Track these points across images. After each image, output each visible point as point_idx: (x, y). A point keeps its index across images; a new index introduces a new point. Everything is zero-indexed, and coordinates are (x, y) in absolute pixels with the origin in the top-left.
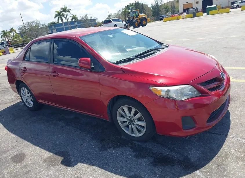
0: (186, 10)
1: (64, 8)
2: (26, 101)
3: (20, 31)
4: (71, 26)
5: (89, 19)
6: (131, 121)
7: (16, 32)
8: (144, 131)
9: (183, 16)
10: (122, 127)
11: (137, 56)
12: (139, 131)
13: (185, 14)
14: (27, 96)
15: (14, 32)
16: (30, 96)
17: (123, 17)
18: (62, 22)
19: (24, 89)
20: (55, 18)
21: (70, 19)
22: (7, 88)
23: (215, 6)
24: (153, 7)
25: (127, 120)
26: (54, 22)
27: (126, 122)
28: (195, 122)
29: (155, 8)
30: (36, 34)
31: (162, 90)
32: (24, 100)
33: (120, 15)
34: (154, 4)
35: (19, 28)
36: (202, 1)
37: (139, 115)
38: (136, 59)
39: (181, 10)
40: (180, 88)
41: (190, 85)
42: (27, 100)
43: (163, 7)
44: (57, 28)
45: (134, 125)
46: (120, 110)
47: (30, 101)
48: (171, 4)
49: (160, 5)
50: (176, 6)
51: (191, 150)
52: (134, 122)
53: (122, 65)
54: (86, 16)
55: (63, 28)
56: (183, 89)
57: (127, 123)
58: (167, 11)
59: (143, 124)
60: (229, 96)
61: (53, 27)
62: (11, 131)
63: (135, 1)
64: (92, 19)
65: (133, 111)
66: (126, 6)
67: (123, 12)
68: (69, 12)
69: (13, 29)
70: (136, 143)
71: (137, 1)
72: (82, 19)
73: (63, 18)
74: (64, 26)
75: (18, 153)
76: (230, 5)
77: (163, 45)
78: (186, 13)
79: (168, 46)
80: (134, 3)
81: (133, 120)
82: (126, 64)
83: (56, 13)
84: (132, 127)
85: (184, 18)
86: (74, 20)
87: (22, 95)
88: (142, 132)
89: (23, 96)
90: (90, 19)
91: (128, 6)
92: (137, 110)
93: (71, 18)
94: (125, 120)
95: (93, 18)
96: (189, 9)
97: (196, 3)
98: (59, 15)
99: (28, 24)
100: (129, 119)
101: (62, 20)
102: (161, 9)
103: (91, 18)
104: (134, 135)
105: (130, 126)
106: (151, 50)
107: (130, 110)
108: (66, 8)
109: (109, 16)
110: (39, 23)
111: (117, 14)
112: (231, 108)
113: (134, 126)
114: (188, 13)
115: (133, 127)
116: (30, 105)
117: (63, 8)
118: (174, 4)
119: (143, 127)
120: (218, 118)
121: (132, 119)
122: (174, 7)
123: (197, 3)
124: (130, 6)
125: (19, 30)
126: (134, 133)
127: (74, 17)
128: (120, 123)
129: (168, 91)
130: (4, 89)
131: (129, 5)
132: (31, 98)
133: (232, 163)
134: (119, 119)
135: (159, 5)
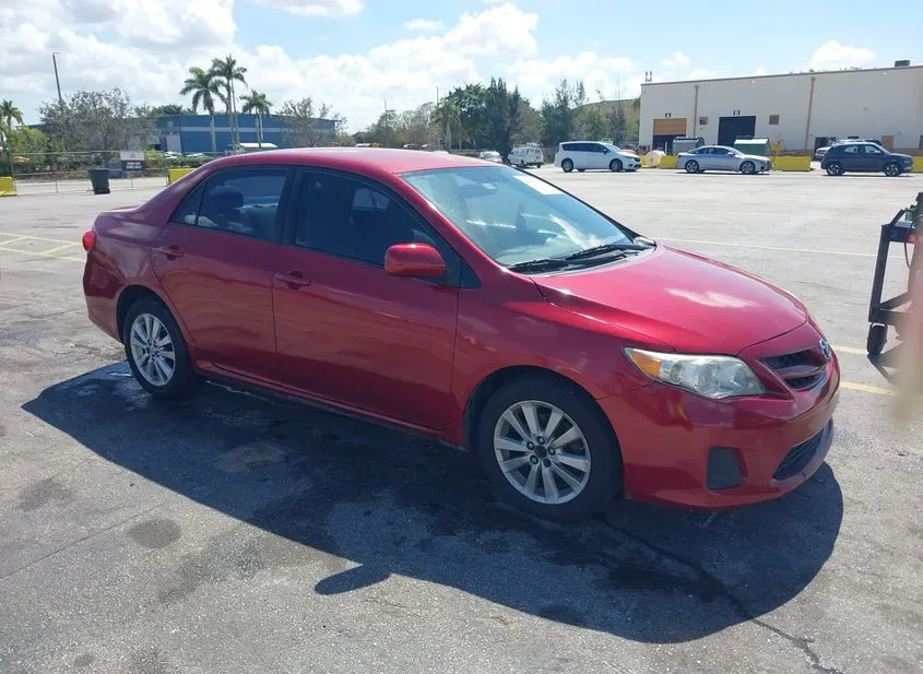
0: (663, 141)
1: (225, 61)
2: (145, 364)
3: (44, 120)
4: (241, 134)
5: (316, 115)
6: (541, 452)
7: (20, 120)
8: (579, 487)
9: (652, 160)
10: (504, 470)
11: (571, 258)
12: (563, 487)
13: (660, 153)
14: (152, 347)
15: (13, 119)
16: (168, 348)
17: (436, 131)
18: (207, 112)
19: (147, 320)
20: (184, 92)
21: (239, 106)
22: (40, 317)
23: (764, 141)
24: (548, 110)
25: (528, 447)
26: (174, 107)
27: (522, 454)
28: (743, 471)
29: (556, 117)
30: (105, 138)
31: (662, 361)
32: (135, 357)
33: (425, 122)
34: (553, 101)
35: (44, 106)
36: (722, 119)
37: (572, 434)
38: (570, 266)
39: (646, 138)
40: (714, 361)
41: (740, 358)
42: (150, 361)
43: (582, 117)
44: (184, 129)
45: (548, 464)
46: (508, 415)
47: (162, 364)
48: (611, 111)
49: (575, 106)
50: (628, 119)
51: (720, 556)
52: (549, 456)
53: (540, 278)
54: (307, 103)
55: (209, 133)
56: (718, 367)
57: (527, 459)
58: (597, 132)
59: (580, 463)
60: (831, 422)
61: (170, 124)
62: (103, 452)
63: (493, 81)
64: (327, 121)
65: (556, 418)
66: (453, 91)
67: (439, 111)
68: (242, 79)
69: (13, 106)
70: (546, 524)
71: (500, 80)
72: (290, 112)
73: (213, 96)
74: (213, 129)
75: (148, 519)
76: (811, 145)
77: (637, 238)
78: (664, 150)
79: (655, 245)
80: (486, 85)
81: (549, 448)
82: (546, 275)
83: (193, 77)
84: (540, 471)
85: (655, 167)
86: (254, 111)
87: (133, 341)
88: (572, 490)
89: (139, 343)
90: (319, 119)
91: (459, 91)
92: (568, 416)
93: (245, 102)
94: (522, 448)
95: (329, 117)
96: (673, 137)
97: (698, 122)
98: (203, 84)
99: (82, 95)
100: (536, 444)
101: (209, 104)
102: (576, 122)
103: (324, 114)
104: (541, 500)
105: (535, 468)
106: (610, 248)
107: (543, 416)
108: (234, 62)
109: (384, 117)
110: (125, 102)
111: (413, 115)
112: (834, 457)
113: (547, 469)
114: (670, 152)
115: (546, 471)
116: (157, 380)
117: (221, 62)
118: (621, 112)
119: (578, 473)
120: (804, 471)
121: (546, 446)
122: (622, 121)
123: (703, 122)
124: (466, 94)
125: (43, 116)
126: (543, 494)
127: (257, 101)
128: (499, 457)
129: (678, 366)
130: (27, 319)
131: (464, 88)
132: (171, 355)
133: (841, 596)
134: (501, 443)
135: (572, 105)
